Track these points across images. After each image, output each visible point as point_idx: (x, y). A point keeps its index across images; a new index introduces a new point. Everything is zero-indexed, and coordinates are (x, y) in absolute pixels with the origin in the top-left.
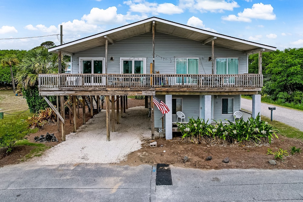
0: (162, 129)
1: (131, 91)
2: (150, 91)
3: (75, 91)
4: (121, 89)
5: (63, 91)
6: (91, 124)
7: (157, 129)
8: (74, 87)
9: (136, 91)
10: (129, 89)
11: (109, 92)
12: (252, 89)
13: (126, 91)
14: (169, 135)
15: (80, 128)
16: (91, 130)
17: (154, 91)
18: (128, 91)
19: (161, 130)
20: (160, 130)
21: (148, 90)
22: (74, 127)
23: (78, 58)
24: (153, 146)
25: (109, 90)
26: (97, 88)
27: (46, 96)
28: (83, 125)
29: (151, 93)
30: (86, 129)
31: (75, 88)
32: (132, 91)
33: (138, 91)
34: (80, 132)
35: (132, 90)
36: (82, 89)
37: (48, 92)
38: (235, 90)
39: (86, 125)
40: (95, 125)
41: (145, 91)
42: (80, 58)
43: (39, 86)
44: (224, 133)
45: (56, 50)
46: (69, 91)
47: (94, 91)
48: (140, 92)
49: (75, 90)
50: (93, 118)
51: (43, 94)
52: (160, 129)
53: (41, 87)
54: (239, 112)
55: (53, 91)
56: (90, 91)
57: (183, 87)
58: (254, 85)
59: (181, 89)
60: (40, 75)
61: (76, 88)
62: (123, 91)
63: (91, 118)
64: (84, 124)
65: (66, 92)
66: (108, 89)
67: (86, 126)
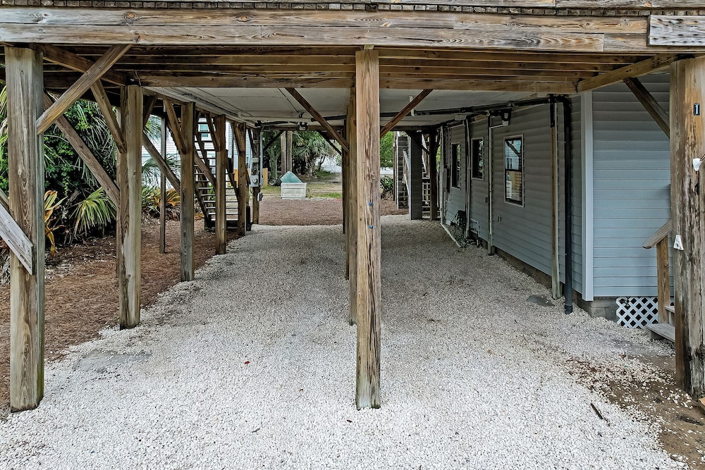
6: (216, 277)
7: (607, 303)
15: (165, 297)
16: (223, 310)
20: (622, 312)
22: (125, 295)
28: (181, 284)
30: (198, 301)
34: (161, 322)
39: (198, 284)
40: (238, 284)
48: (633, 28)
50: (225, 253)
52: (622, 307)
63: (217, 253)
64: (185, 278)
67: (197, 289)
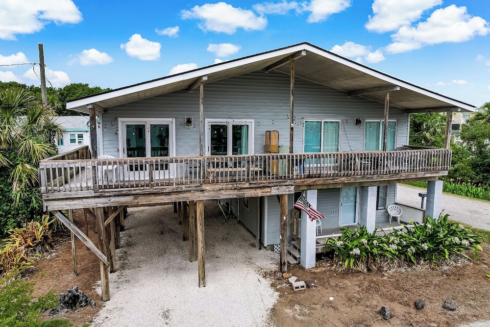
0: (279, 246)
1: (249, 188)
2: (286, 186)
3: (133, 195)
4: (231, 186)
5: (105, 197)
6: (130, 245)
7: (271, 246)
8: (132, 186)
9: (260, 188)
10: (247, 185)
11: (206, 194)
12: (436, 173)
13: (241, 189)
14: (309, 261)
16: (144, 261)
17: (292, 185)
18: (245, 188)
19: (278, 248)
20: (276, 249)
21: (282, 184)
22: (111, 261)
23: (116, 119)
24: (300, 287)
25: (208, 188)
26: (183, 187)
27: (60, 211)
28: (117, 251)
29: (288, 190)
30: (131, 259)
31: (132, 189)
32: (253, 188)
33: (264, 187)
34: (122, 268)
35: (252, 186)
36: (148, 190)
37: (68, 202)
38: (414, 176)
39: (124, 249)
40: (141, 248)
41: (277, 186)
42: (120, 120)
43: (43, 189)
44: (409, 250)
45: (88, 105)
46: (118, 196)
47: (175, 192)
48: (268, 190)
49: (133, 192)
51: (53, 206)
52: (276, 247)
53: (47, 191)
54: (395, 206)
55: (79, 198)
56: (169, 194)
57: (340, 176)
58: (440, 167)
59: (336, 180)
60: (44, 164)
61: (135, 190)
62: (235, 189)
64: (117, 247)
65: (113, 199)
66: (204, 187)
